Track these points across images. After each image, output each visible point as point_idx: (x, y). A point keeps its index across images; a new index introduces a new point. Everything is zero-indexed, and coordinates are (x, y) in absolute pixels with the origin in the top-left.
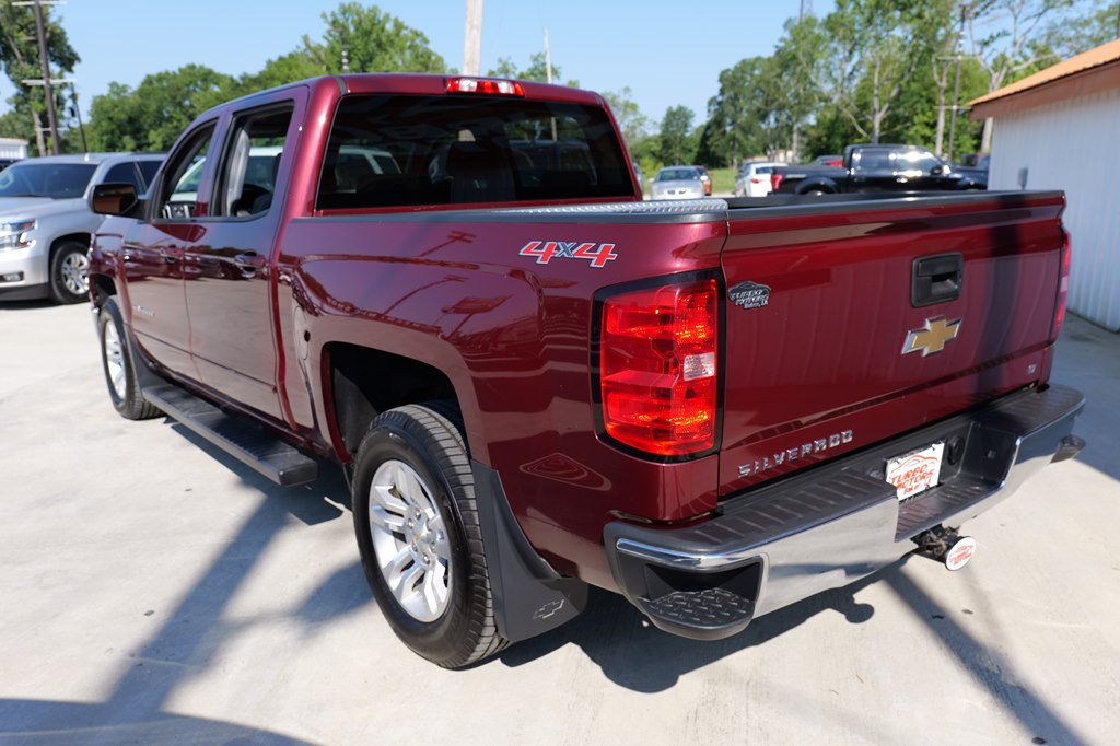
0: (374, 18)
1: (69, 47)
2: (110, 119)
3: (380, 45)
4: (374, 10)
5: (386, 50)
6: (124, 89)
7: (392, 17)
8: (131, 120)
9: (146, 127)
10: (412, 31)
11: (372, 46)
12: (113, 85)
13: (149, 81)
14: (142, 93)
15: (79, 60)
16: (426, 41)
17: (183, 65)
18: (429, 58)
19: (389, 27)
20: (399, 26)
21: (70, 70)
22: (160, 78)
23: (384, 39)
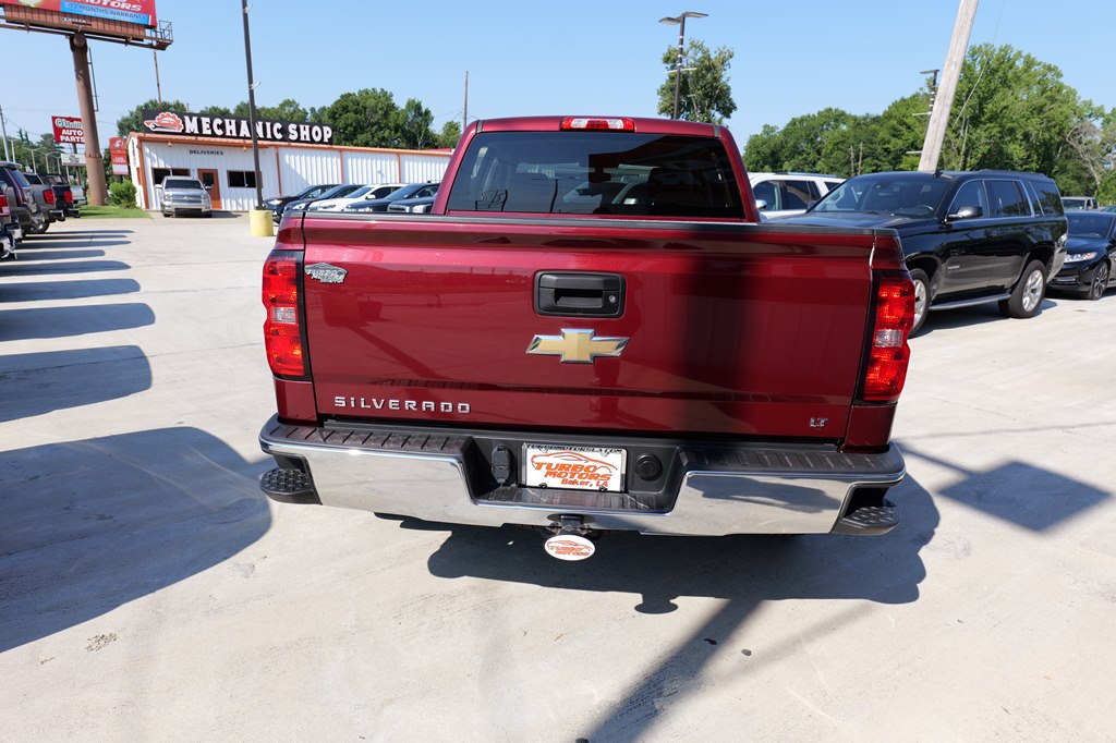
0: (1003, 57)
1: (730, 100)
2: (758, 152)
3: (1005, 82)
4: (1005, 50)
5: (1009, 87)
6: (773, 129)
7: (1023, 54)
8: (773, 154)
9: (783, 158)
10: (1044, 66)
11: (996, 83)
12: (766, 126)
13: (794, 123)
14: (786, 132)
15: (735, 108)
16: (1059, 75)
17: (822, 109)
18: (1059, 91)
19: (1020, 64)
20: (1030, 63)
21: (728, 117)
22: (802, 120)
23: (1010, 75)
